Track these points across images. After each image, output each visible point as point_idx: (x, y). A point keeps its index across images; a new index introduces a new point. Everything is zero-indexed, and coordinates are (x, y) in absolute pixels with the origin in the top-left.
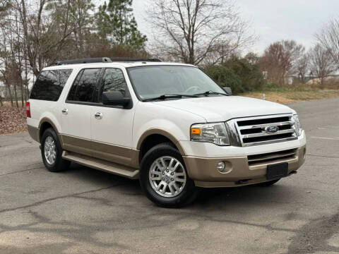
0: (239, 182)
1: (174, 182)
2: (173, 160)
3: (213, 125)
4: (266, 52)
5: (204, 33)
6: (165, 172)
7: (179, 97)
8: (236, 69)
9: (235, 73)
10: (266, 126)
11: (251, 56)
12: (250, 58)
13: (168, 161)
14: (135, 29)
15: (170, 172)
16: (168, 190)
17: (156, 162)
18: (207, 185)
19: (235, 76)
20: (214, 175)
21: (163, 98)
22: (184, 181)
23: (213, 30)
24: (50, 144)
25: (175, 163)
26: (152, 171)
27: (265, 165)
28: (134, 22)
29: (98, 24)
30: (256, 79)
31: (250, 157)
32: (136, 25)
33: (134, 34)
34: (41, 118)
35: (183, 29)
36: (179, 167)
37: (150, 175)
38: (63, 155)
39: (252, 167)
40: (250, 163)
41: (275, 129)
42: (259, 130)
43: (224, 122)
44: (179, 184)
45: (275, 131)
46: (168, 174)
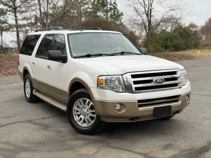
0: (131, 119)
1: (89, 116)
2: (88, 100)
3: (115, 77)
4: (206, 23)
5: (158, 10)
6: (83, 109)
7: (101, 55)
8: (181, 35)
9: (180, 37)
10: (154, 78)
11: (192, 26)
12: (191, 27)
13: (85, 101)
14: (116, 8)
15: (86, 109)
16: (84, 122)
17: (77, 101)
18: (108, 120)
19: (180, 39)
20: (112, 114)
21: (88, 56)
22: (95, 116)
23: (164, 8)
24: (28, 84)
25: (89, 102)
26: (75, 108)
27: (152, 107)
28: (115, 3)
29: (92, 5)
30: (195, 41)
31: (139, 101)
32: (116, 5)
33: (115, 11)
34: (23, 67)
35: (145, 8)
36: (92, 105)
37: (73, 111)
38: (33, 92)
39: (141, 109)
40: (140, 106)
41: (162, 81)
42: (150, 81)
43: (122, 75)
44: (92, 118)
45: (161, 82)
46: (85, 111)
